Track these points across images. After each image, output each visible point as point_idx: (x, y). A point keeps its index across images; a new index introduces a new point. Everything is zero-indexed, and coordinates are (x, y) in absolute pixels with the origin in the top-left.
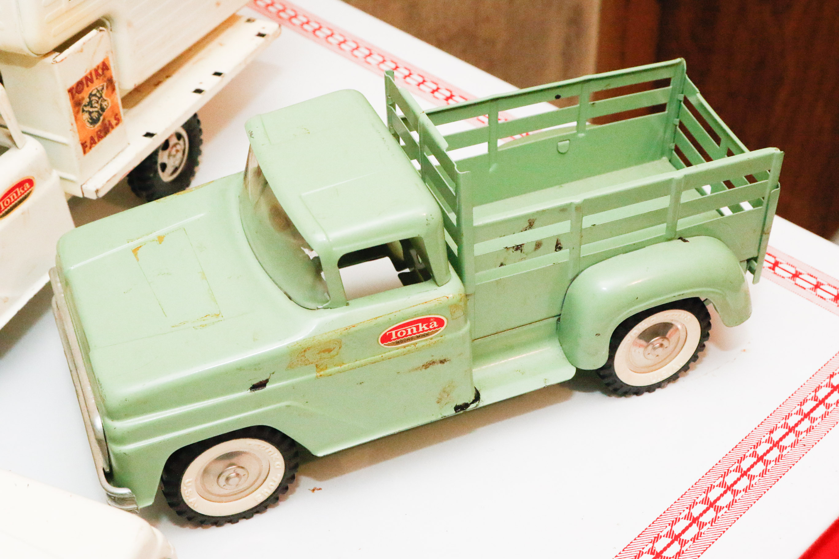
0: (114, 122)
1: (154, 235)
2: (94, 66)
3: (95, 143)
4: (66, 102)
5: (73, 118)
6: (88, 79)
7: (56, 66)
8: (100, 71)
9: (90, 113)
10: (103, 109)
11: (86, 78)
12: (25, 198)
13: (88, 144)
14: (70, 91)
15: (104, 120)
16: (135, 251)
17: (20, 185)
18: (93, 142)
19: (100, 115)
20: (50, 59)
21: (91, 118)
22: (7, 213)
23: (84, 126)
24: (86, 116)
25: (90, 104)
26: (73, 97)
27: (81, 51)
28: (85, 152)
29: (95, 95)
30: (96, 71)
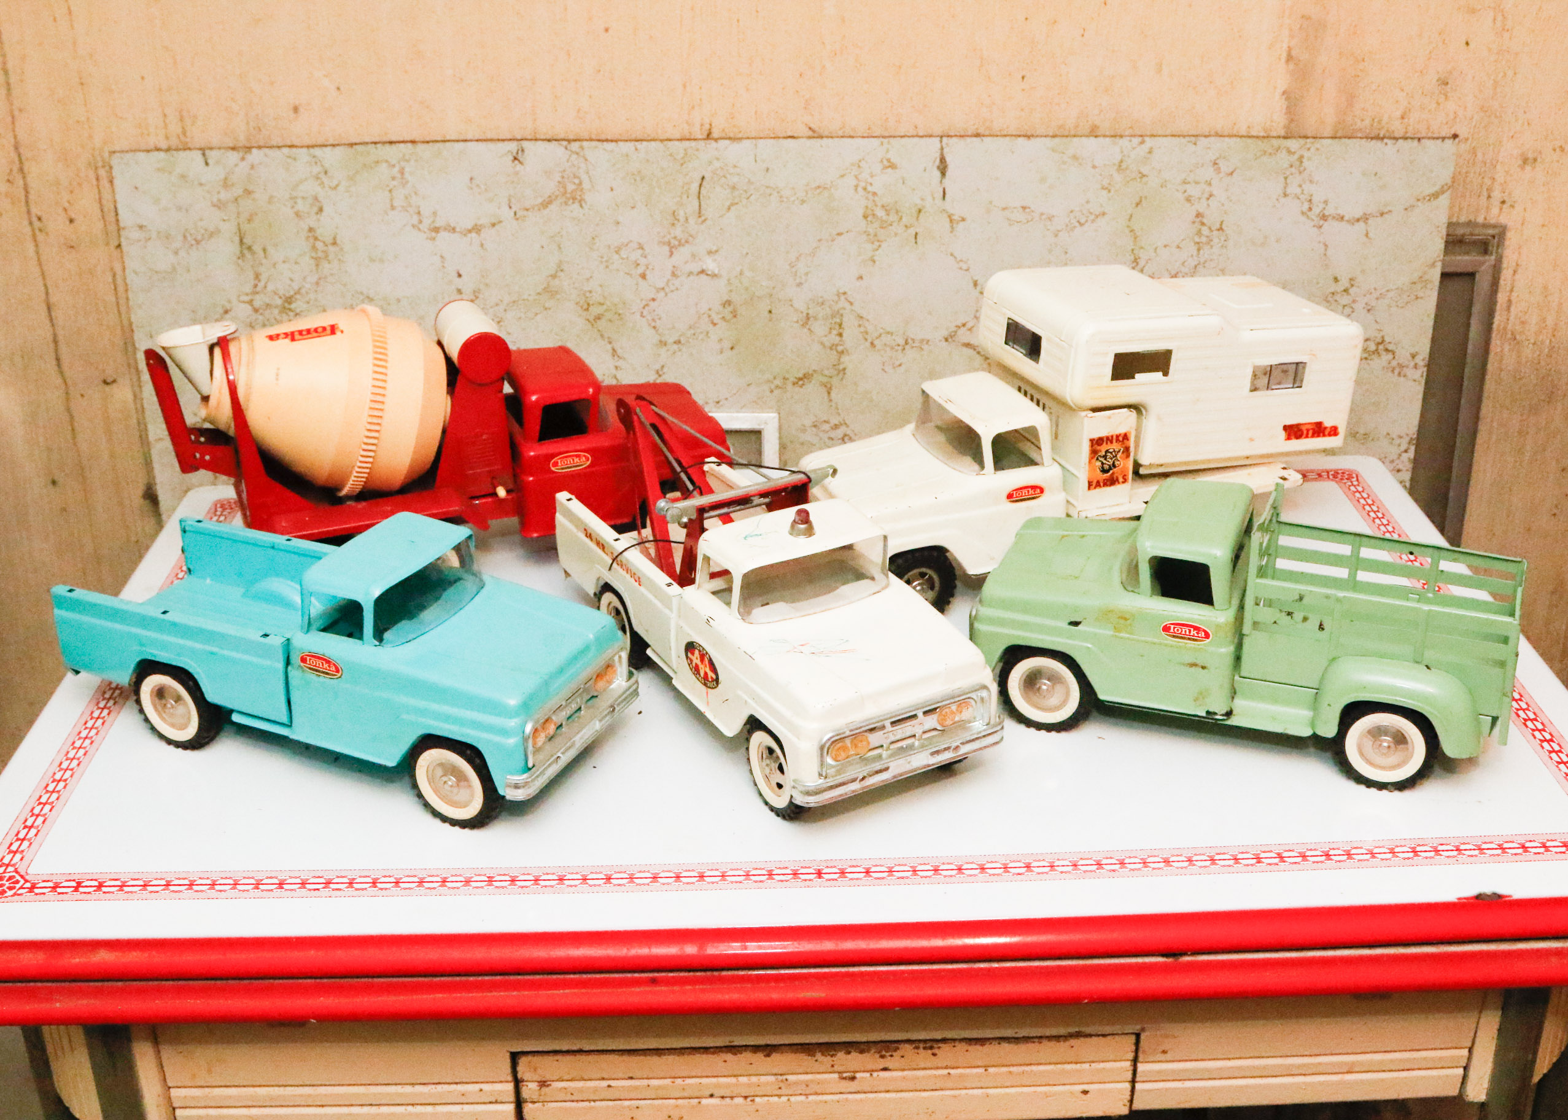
0: (1121, 480)
1: (1081, 533)
2: (1118, 432)
3: (1100, 486)
4: (1086, 448)
5: (1088, 460)
6: (1109, 439)
7: (1086, 418)
8: (1121, 439)
9: (1103, 463)
10: (1114, 466)
11: (1108, 438)
12: (1034, 498)
13: (1094, 484)
14: (1092, 440)
15: (1113, 473)
16: (1063, 537)
17: (1034, 487)
18: (1098, 485)
19: (1110, 469)
20: (1083, 414)
21: (1103, 467)
22: (1016, 501)
23: (1095, 470)
24: (1099, 464)
25: (1105, 457)
26: (1092, 446)
27: (1109, 418)
28: (1089, 489)
29: (1111, 453)
30: (1117, 436)
